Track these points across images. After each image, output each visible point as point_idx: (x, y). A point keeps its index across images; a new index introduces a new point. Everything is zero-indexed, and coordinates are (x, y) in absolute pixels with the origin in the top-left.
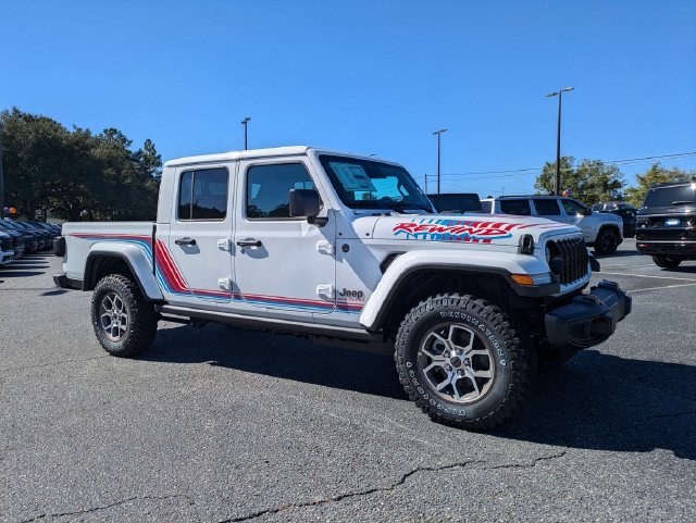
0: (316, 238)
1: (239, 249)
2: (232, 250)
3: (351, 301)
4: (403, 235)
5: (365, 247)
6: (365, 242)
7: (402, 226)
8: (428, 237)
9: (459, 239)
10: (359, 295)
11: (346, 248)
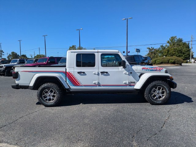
0: (123, 71)
1: (100, 74)
2: (98, 74)
3: (132, 84)
4: (144, 70)
5: (135, 72)
6: (136, 71)
7: (143, 68)
8: (149, 70)
9: (155, 71)
10: (134, 82)
11: (131, 73)
